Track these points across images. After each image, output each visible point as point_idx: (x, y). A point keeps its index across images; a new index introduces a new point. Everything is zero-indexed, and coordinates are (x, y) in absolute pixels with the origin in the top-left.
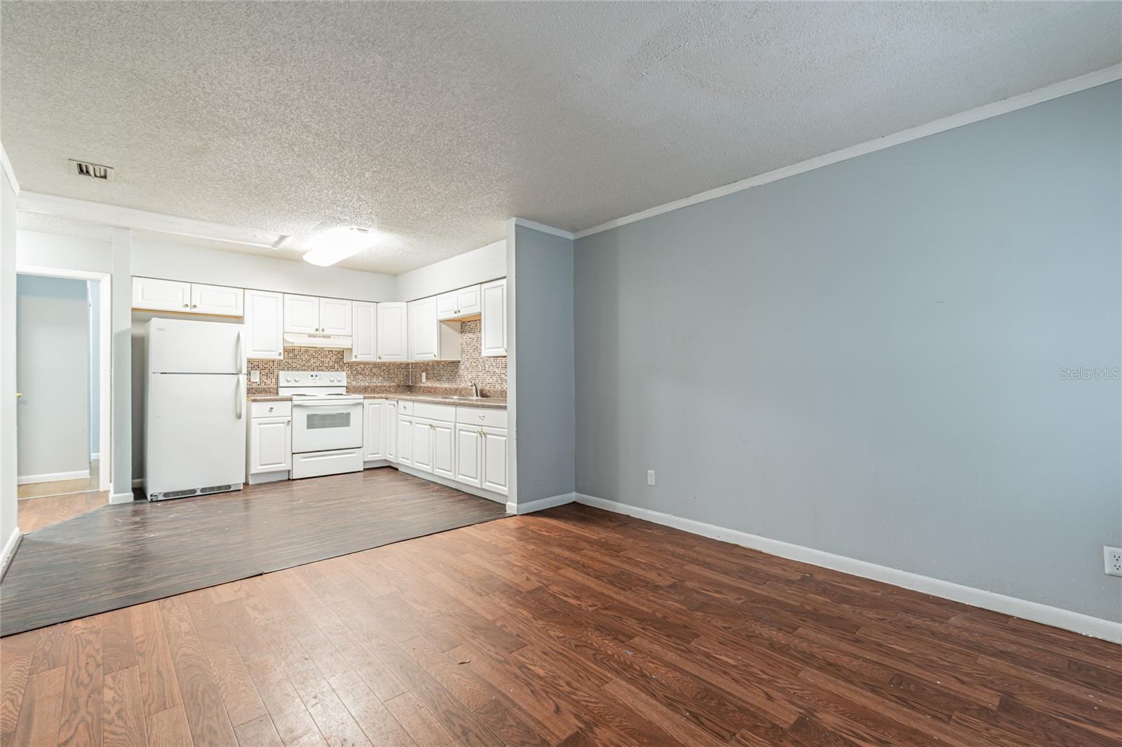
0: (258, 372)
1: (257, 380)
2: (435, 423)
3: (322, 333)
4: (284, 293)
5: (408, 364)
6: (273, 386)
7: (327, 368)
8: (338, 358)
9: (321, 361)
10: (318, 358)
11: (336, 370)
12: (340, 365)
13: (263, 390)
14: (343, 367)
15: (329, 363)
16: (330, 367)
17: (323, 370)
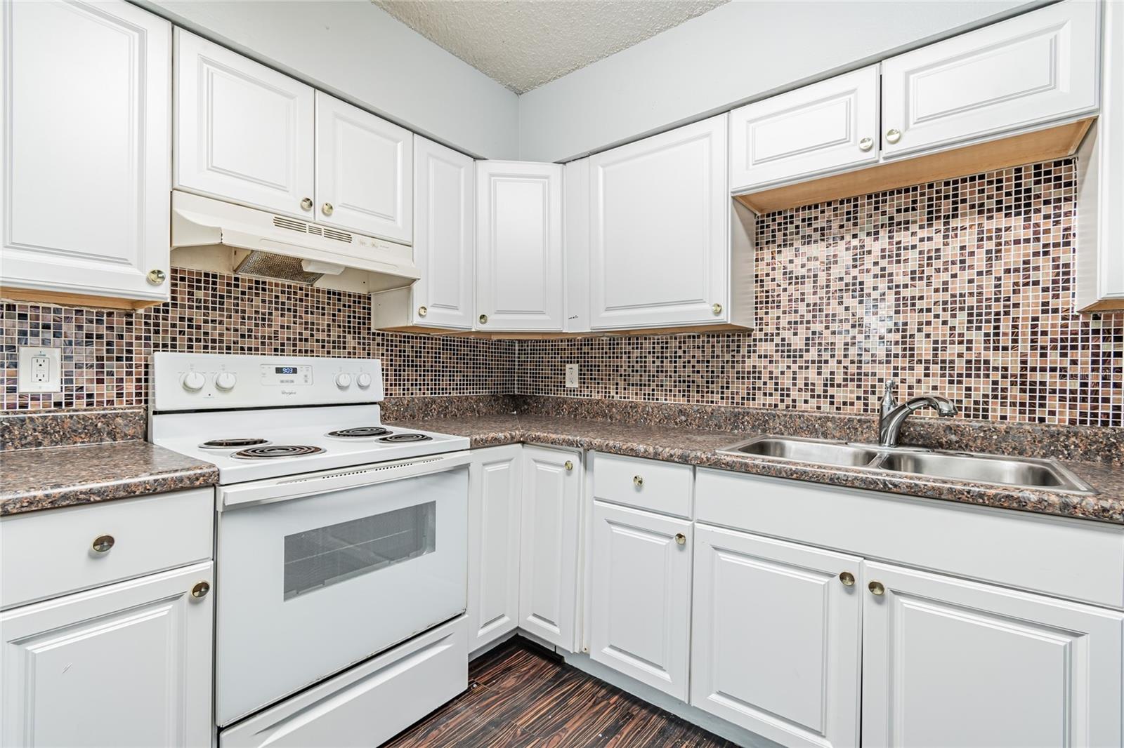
0: (55, 354)
1: (53, 385)
2: (866, 572)
3: (320, 217)
4: (175, 23)
5: (512, 343)
6: (129, 409)
7: (323, 347)
8: (354, 317)
9: (306, 323)
10: (295, 311)
11: (349, 353)
12: (359, 338)
13: (80, 426)
14: (369, 344)
15: (329, 331)
16: (334, 342)
17: (312, 351)
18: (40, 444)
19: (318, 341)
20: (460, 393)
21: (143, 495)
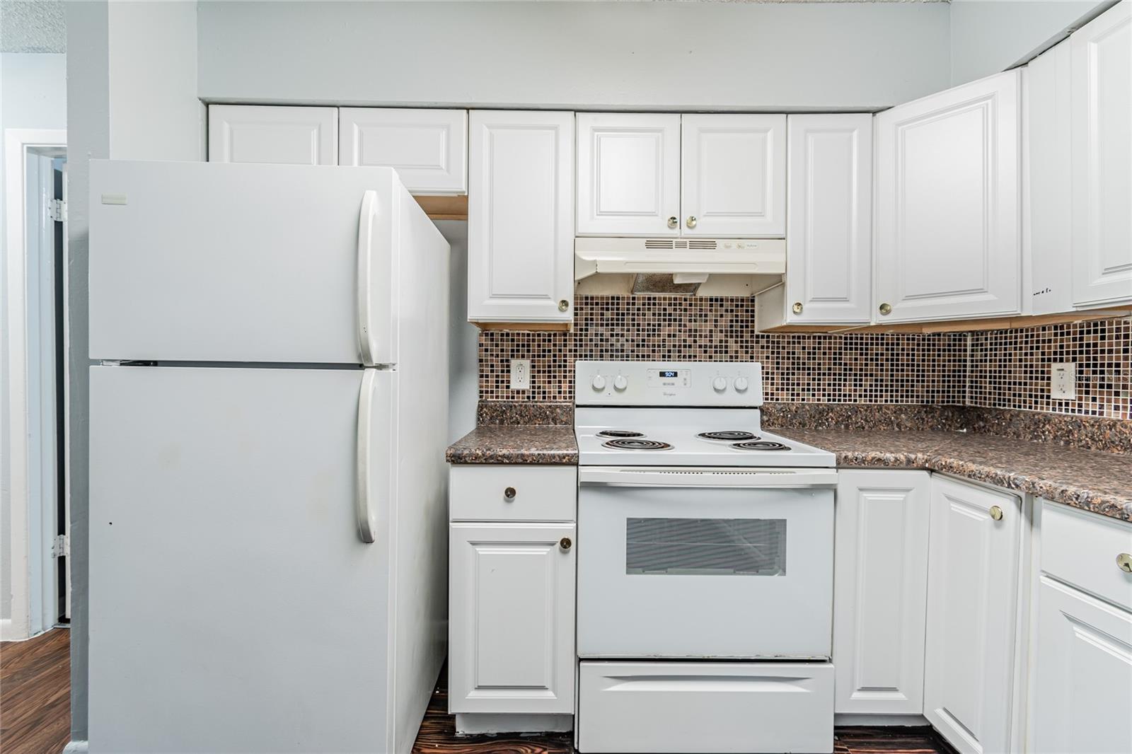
0: (527, 363)
1: (526, 384)
3: (686, 231)
4: (576, 111)
5: (961, 336)
6: (564, 402)
7: (706, 352)
8: (737, 321)
9: (690, 330)
10: (680, 320)
11: (731, 357)
12: (742, 342)
13: (537, 413)
14: (752, 347)
15: (711, 336)
16: (716, 347)
17: (695, 356)
18: (518, 423)
19: (700, 346)
20: (871, 401)
21: (532, 464)
